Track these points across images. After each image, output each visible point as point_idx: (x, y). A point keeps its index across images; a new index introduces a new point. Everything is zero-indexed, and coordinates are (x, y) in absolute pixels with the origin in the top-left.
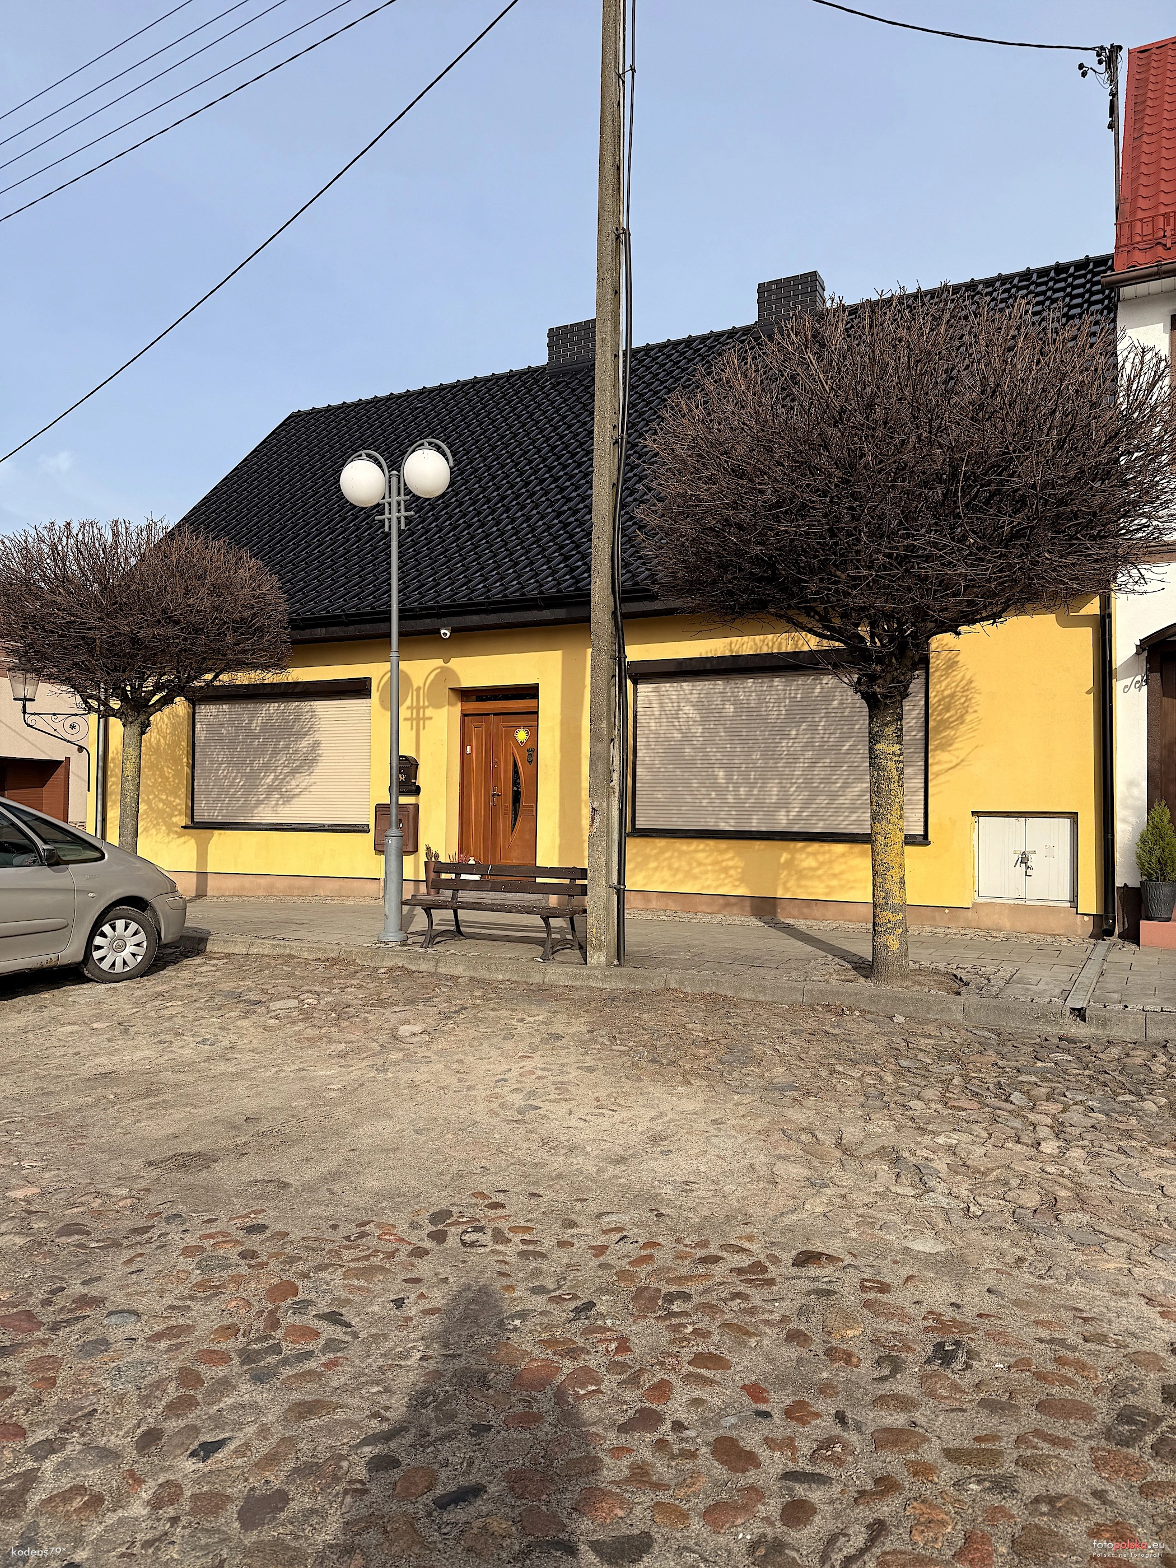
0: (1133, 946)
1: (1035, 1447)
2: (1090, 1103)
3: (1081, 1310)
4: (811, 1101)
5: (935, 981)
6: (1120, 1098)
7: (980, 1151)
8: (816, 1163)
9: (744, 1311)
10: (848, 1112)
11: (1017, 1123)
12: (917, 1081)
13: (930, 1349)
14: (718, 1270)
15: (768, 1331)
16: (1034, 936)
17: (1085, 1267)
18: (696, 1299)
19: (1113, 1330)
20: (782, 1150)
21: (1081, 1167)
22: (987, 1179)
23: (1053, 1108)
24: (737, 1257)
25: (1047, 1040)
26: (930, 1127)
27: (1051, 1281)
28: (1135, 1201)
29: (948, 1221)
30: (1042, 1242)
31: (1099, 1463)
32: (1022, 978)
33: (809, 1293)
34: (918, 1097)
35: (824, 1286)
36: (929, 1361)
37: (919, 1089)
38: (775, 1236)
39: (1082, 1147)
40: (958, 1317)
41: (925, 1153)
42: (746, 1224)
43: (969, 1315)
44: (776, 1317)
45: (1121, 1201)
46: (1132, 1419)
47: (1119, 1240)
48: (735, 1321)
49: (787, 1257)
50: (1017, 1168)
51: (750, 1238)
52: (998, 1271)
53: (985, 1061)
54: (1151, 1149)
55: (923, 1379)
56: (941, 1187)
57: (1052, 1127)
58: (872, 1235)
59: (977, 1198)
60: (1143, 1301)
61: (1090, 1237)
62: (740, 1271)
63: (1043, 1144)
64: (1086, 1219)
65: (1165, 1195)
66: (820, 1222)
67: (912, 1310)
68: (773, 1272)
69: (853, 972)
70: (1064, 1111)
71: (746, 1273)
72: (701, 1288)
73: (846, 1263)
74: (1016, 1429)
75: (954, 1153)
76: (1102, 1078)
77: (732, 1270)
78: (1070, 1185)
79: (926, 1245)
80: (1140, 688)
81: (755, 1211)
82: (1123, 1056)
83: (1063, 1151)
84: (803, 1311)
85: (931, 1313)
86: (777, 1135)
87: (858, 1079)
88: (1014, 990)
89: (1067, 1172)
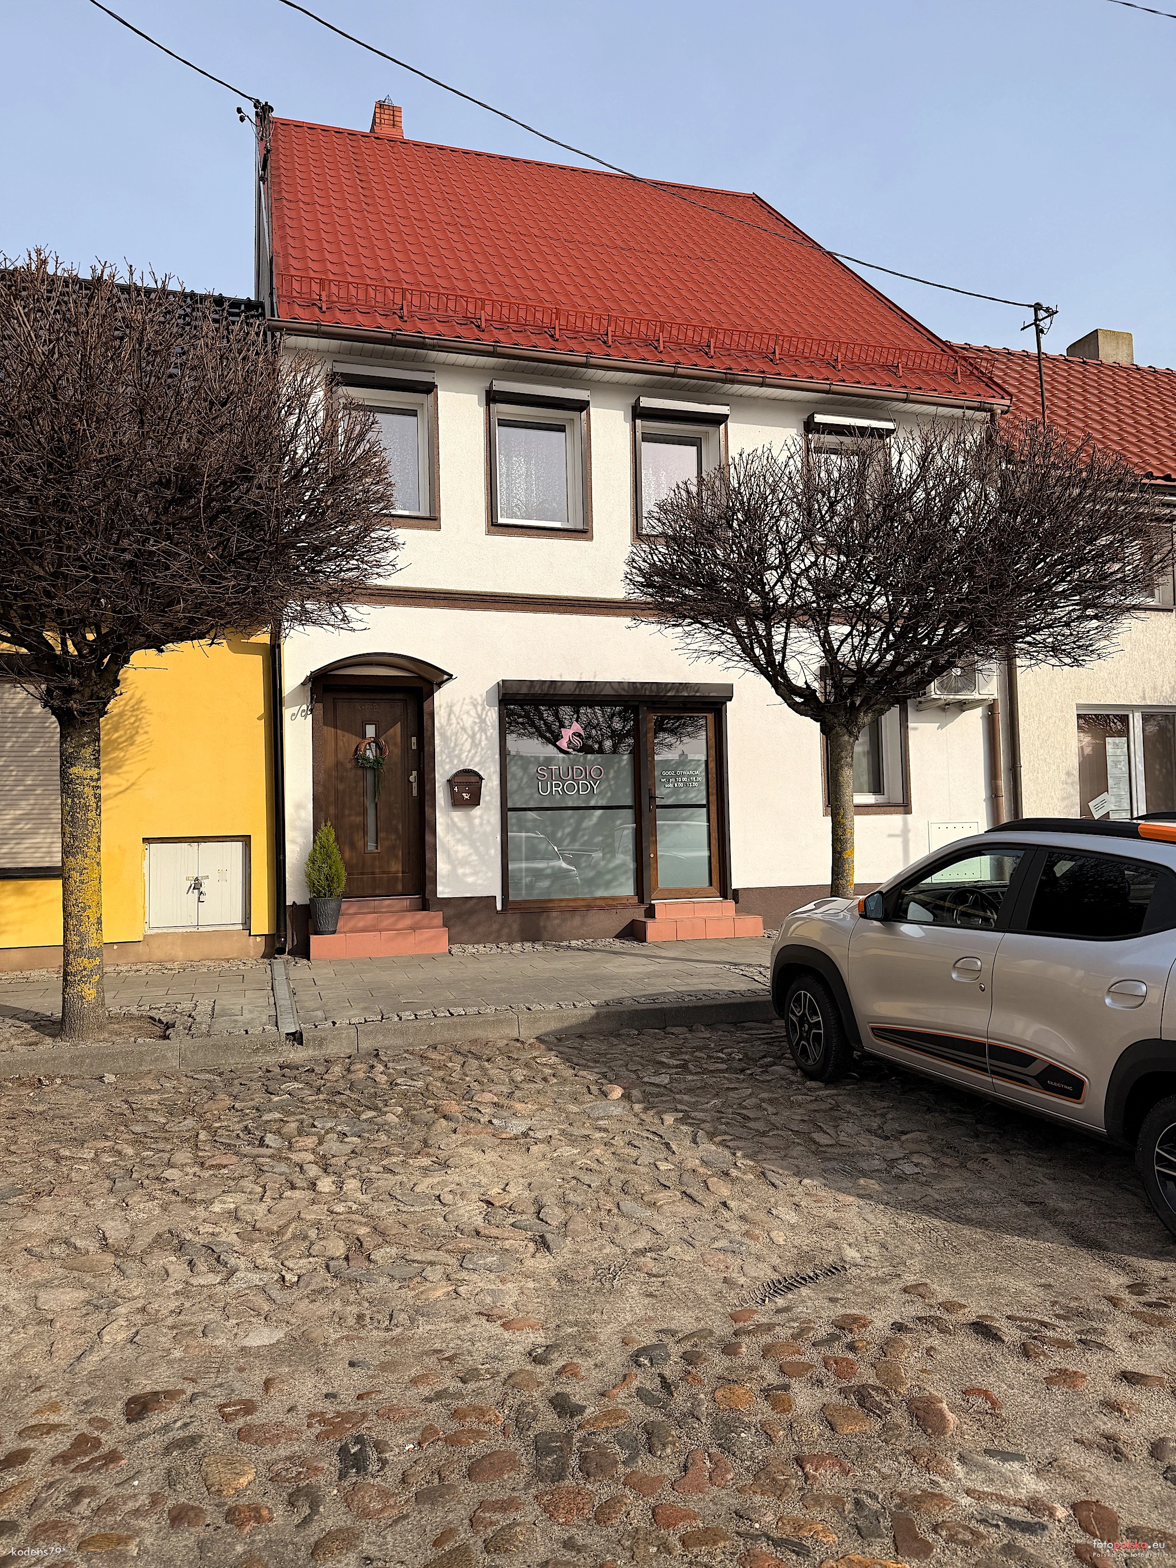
0: (305, 961)
1: (491, 1523)
2: (339, 1128)
3: (441, 1351)
4: (46, 1203)
5: (131, 1027)
6: (364, 1117)
7: (261, 1209)
8: (88, 1279)
9: (97, 1511)
10: (99, 1204)
11: (282, 1168)
12: (161, 1146)
13: (335, 1459)
14: (34, 1467)
15: (143, 1524)
16: (208, 963)
17: (418, 1303)
18: (27, 1525)
19: (475, 1359)
20: (37, 1274)
21: (364, 1198)
22: (285, 1238)
23: (310, 1142)
24: (49, 1440)
25: (269, 1071)
26: (199, 1196)
27: (399, 1330)
28: (423, 1219)
29: (271, 1299)
30: (368, 1290)
31: (550, 1511)
32: (223, 1010)
33: (167, 1450)
34: (170, 1165)
35: (182, 1434)
36: (342, 1475)
37: (168, 1155)
38: (87, 1392)
39: (354, 1177)
40: (340, 1408)
41: (209, 1228)
42: (38, 1389)
43: (348, 1402)
44: (143, 1500)
45: (413, 1222)
46: (550, 1448)
47: (432, 1263)
48: (96, 1531)
49: (115, 1413)
50: (308, 1217)
51: (53, 1407)
52: (347, 1338)
53: (220, 1107)
54: (411, 1161)
55: (347, 1500)
56: (242, 1263)
57: (316, 1163)
58: (200, 1346)
59: (286, 1263)
60: (484, 1319)
61: (407, 1269)
62: (64, 1458)
63: (318, 1182)
64: (393, 1251)
65: (444, 1205)
66: (130, 1351)
67: (291, 1421)
68: (108, 1441)
69: (34, 1033)
70: (320, 1143)
71: (74, 1457)
72: (23, 1504)
73: (189, 1393)
74: (463, 1513)
75: (237, 1219)
76: (338, 1099)
77: (53, 1461)
78: (364, 1220)
79: (261, 1337)
80: (306, 716)
81: (41, 1368)
82: (345, 1073)
83: (340, 1185)
84: (171, 1479)
85: (311, 1416)
86: (22, 1258)
87: (93, 1160)
88: (222, 1024)
89: (355, 1207)
